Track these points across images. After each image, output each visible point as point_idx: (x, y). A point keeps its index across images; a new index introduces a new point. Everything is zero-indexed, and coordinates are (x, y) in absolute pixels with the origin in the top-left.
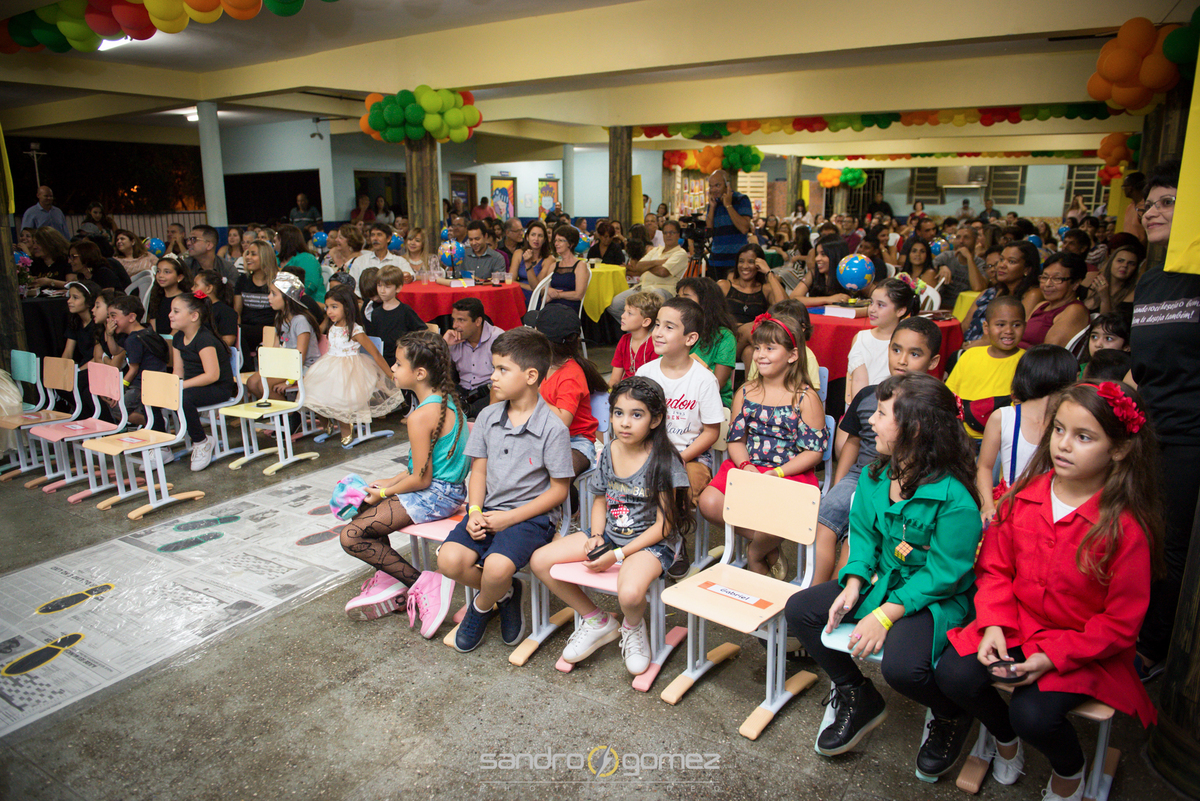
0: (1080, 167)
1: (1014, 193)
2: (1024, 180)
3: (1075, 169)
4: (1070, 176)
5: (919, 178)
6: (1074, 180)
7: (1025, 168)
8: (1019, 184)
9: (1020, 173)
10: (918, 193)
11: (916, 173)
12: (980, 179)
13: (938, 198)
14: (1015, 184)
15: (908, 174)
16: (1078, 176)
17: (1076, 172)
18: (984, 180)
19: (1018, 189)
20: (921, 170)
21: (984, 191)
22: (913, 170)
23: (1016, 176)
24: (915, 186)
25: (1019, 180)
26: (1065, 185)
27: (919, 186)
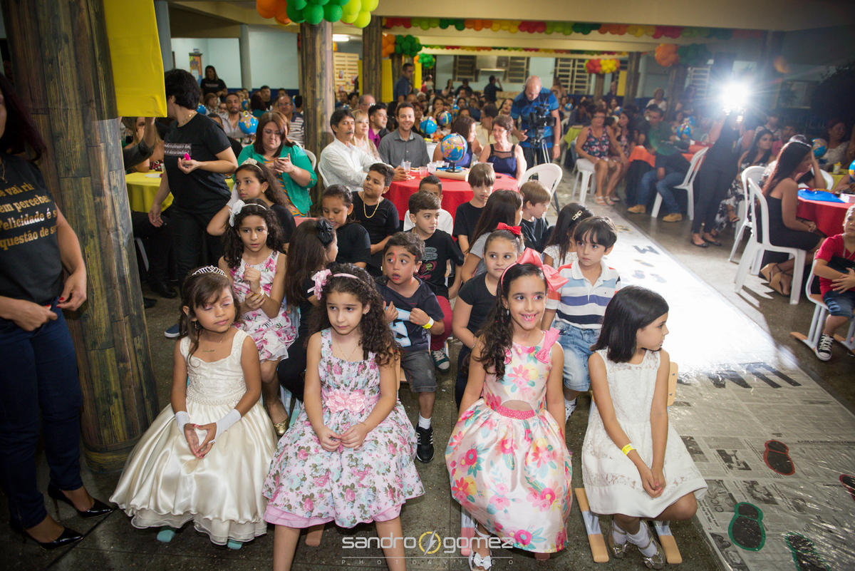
0: (562, 60)
1: (522, 75)
2: (528, 67)
3: (559, 60)
4: (556, 65)
5: (460, 62)
6: (558, 68)
7: (528, 59)
8: (525, 70)
9: (525, 61)
10: (460, 74)
11: (458, 59)
12: (504, 65)
13: (473, 77)
14: (522, 70)
15: (452, 59)
16: (561, 66)
17: (559, 63)
18: (506, 65)
19: (525, 72)
20: (461, 57)
21: (503, 74)
22: (455, 56)
23: (523, 64)
24: (457, 68)
25: (525, 66)
26: (553, 71)
27: (460, 68)
